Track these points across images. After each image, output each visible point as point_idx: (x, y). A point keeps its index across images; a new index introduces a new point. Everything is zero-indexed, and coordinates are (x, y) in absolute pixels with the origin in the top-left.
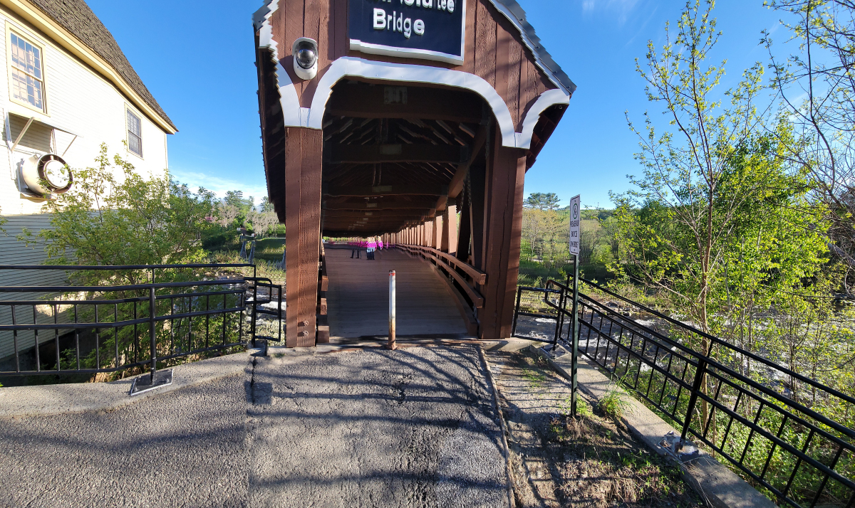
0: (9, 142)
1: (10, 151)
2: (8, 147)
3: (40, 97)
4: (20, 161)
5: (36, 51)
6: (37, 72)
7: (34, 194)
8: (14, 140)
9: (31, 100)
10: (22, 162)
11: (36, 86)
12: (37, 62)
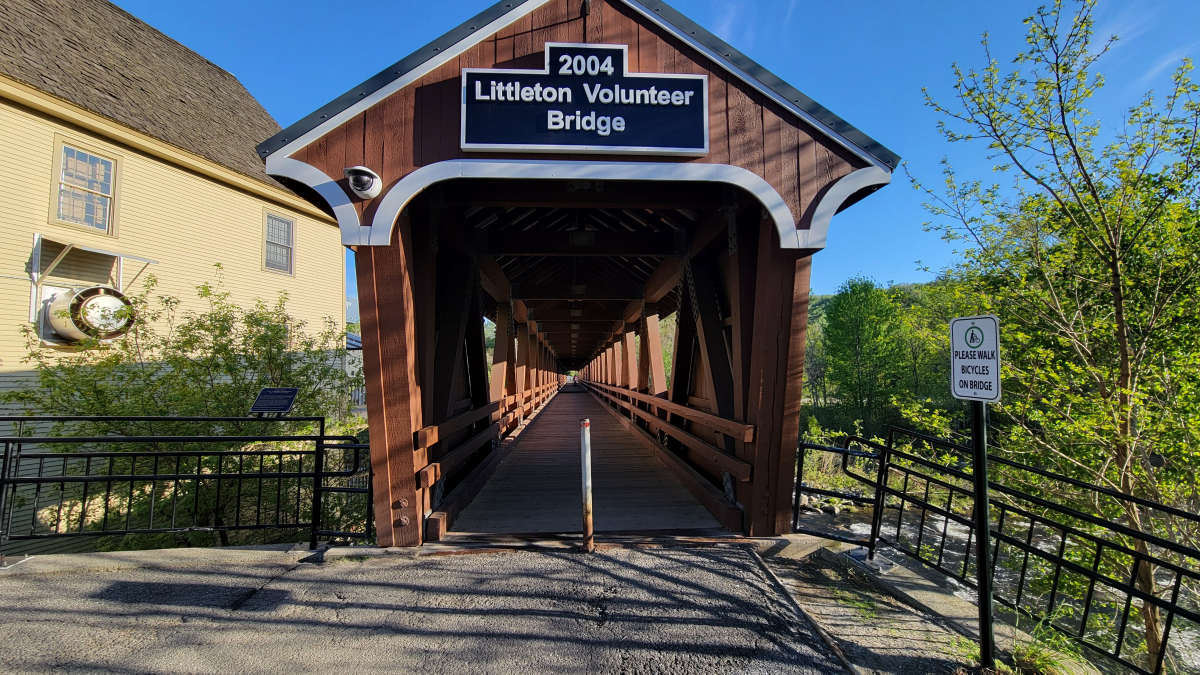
0: (35, 274)
1: (34, 287)
2: (33, 280)
3: (105, 216)
4: (48, 297)
5: (107, 165)
6: (105, 187)
7: (65, 341)
8: (42, 271)
9: (89, 220)
10: (52, 299)
11: (99, 205)
12: (107, 177)
